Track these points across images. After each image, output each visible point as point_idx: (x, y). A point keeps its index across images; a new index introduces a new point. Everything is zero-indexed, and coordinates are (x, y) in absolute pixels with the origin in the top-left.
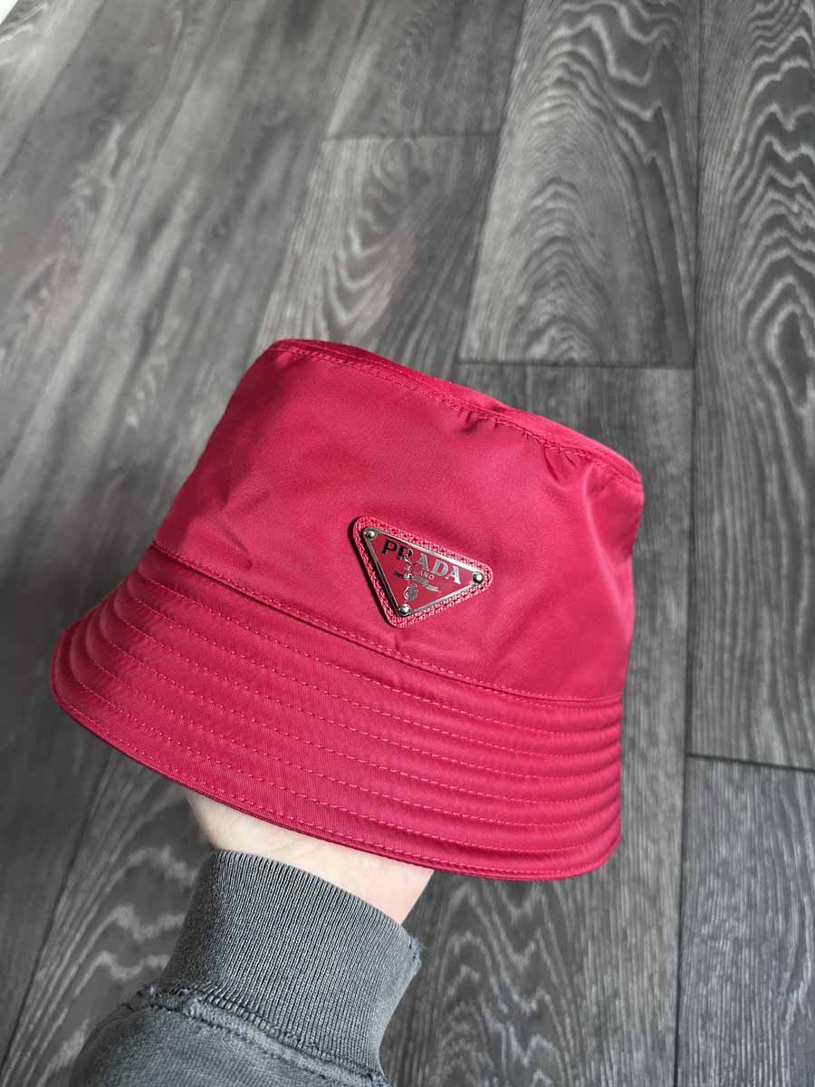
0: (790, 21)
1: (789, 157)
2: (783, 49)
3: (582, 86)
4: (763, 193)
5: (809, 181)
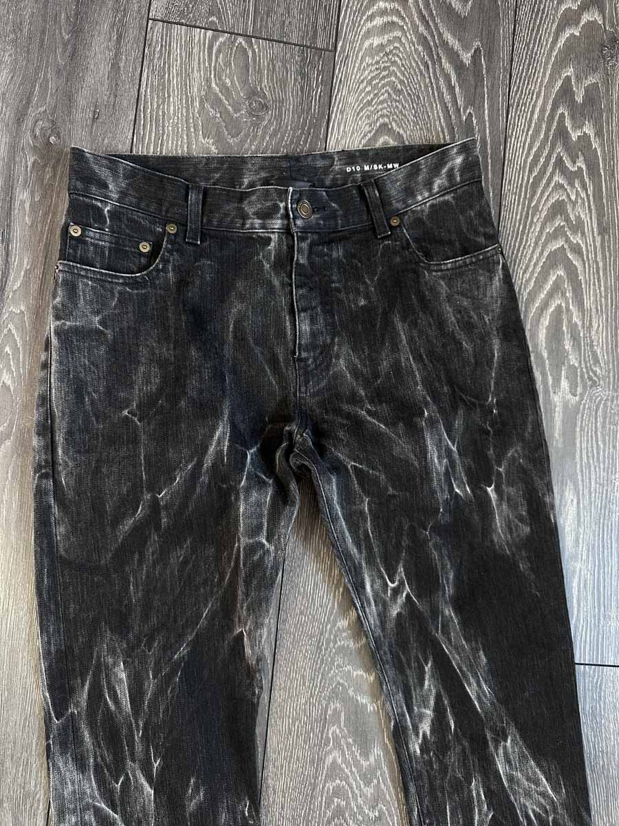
4: (552, 174)
5: (586, 165)
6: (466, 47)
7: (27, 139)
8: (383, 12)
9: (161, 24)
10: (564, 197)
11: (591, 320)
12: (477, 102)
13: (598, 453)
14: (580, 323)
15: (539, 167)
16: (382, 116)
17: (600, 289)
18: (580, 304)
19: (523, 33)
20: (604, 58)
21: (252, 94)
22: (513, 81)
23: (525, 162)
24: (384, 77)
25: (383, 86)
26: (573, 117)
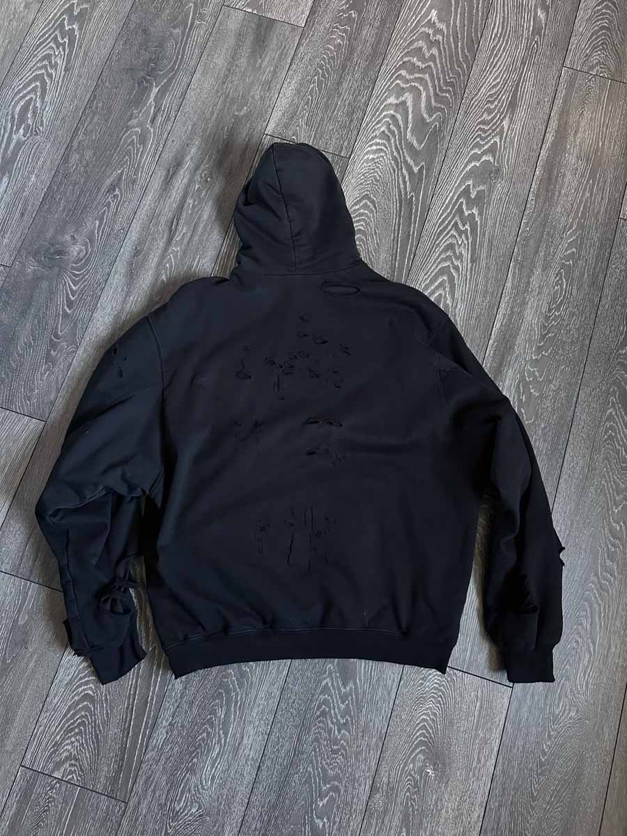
0: (495, 129)
1: (466, 214)
2: (486, 147)
3: (392, 141)
4: (451, 229)
5: (470, 228)
6: (416, 165)
7: (198, 178)
8: (378, 144)
10: (455, 242)
11: (456, 306)
12: (417, 191)
14: (450, 305)
15: (444, 225)
16: (367, 191)
17: (465, 289)
18: (453, 295)
19: (448, 161)
20: (491, 178)
22: (439, 182)
23: (437, 221)
24: (371, 173)
25: (370, 177)
26: (467, 204)
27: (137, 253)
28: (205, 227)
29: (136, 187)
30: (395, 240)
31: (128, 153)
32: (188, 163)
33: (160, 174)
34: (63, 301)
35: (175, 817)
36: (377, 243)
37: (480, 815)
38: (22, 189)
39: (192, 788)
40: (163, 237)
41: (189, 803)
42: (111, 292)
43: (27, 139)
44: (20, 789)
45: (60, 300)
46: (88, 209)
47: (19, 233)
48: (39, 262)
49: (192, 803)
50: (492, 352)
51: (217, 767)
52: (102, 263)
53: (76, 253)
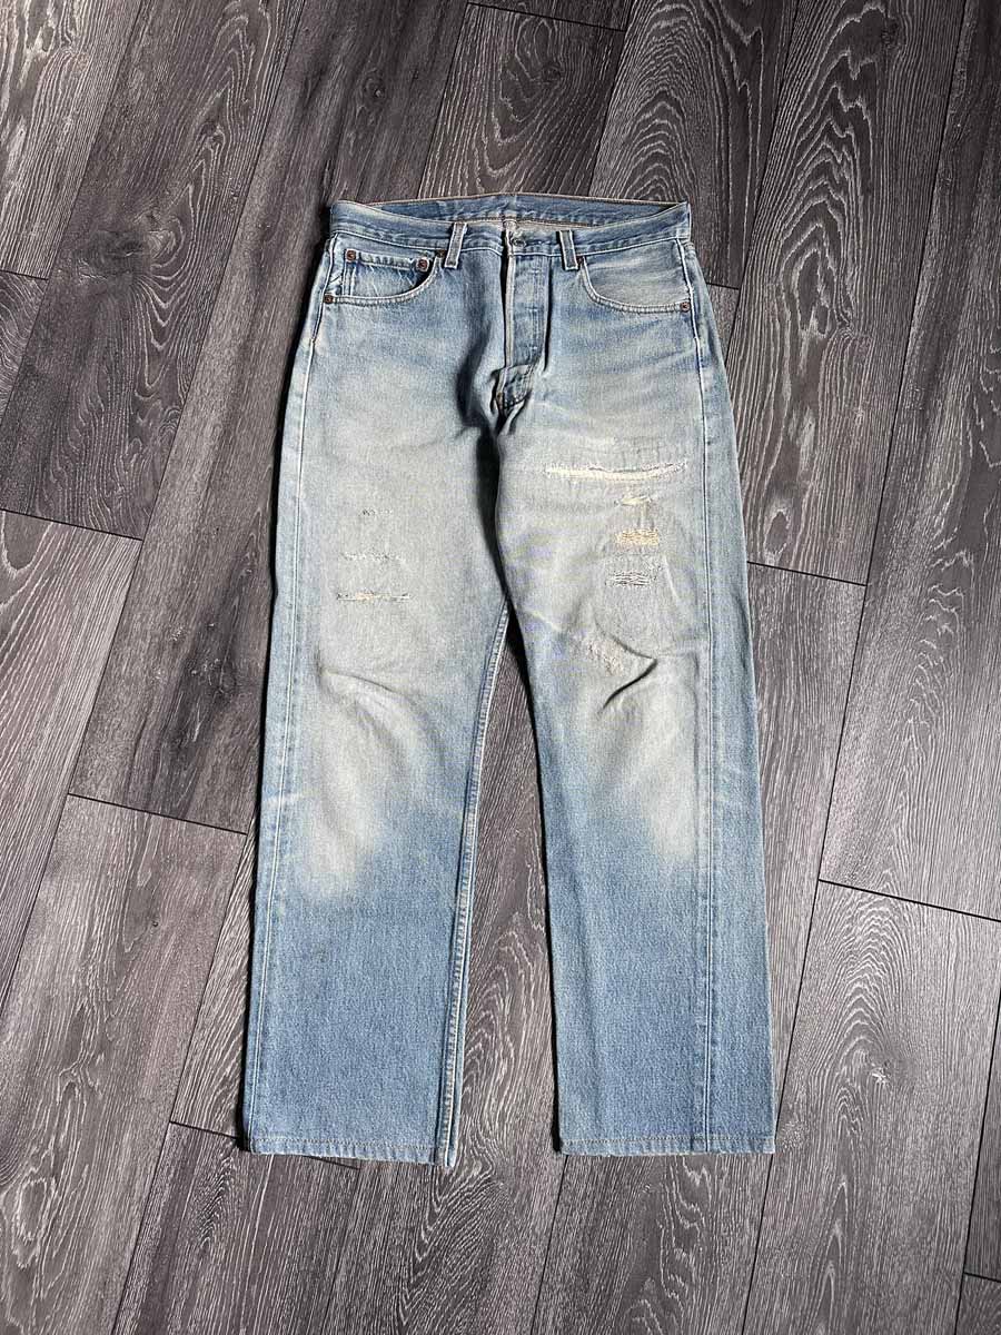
1: (845, 110)
4: (820, 140)
5: (856, 134)
6: (746, 31)
7: (358, 92)
9: (477, 7)
10: (830, 160)
11: (846, 271)
12: (752, 77)
13: (841, 386)
14: (834, 270)
15: (807, 133)
16: (662, 85)
17: (858, 241)
18: (836, 253)
19: (803, 19)
20: (883, 41)
21: (549, 64)
22: (790, 59)
23: (795, 126)
24: (667, 54)
25: (665, 61)
26: (846, 93)
27: (265, 233)
28: (381, 177)
29: (253, 120)
30: (722, 165)
31: (230, 60)
32: (338, 69)
33: (292, 92)
34: (147, 330)
35: (445, 1184)
36: (691, 174)
37: (973, 1143)
38: (52, 141)
39: (468, 1137)
40: (309, 200)
41: (465, 1162)
42: (230, 307)
43: (51, 54)
44: (173, 1161)
45: (143, 328)
46: (171, 167)
47: (56, 221)
48: (97, 265)
49: (470, 1160)
50: (918, 347)
51: (507, 1098)
52: (208, 259)
53: (159, 245)
